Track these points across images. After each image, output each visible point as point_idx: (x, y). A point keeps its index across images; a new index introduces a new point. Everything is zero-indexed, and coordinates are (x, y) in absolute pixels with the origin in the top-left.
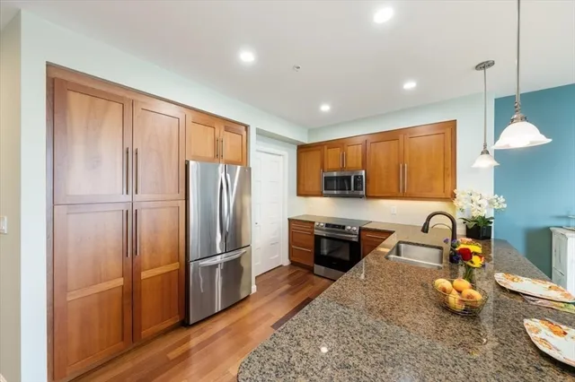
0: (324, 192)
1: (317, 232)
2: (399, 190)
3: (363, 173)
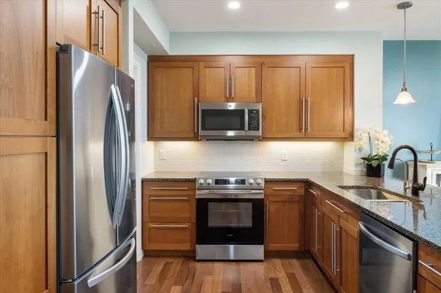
0: (201, 132)
1: (200, 194)
2: (300, 129)
3: (260, 107)
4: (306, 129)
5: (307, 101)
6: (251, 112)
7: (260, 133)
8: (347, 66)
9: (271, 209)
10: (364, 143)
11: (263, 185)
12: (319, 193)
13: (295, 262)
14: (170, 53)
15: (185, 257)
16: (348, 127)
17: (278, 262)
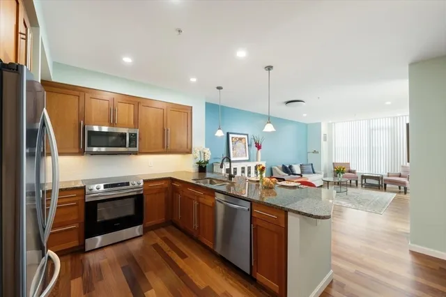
0: (87, 149)
2: (164, 147)
3: (137, 132)
4: (167, 147)
5: (167, 130)
6: (130, 134)
7: (137, 149)
8: (189, 112)
9: (146, 200)
10: (198, 155)
11: (142, 184)
12: (180, 185)
13: (163, 230)
14: (54, 80)
15: (72, 253)
16: (189, 146)
17: (152, 233)
